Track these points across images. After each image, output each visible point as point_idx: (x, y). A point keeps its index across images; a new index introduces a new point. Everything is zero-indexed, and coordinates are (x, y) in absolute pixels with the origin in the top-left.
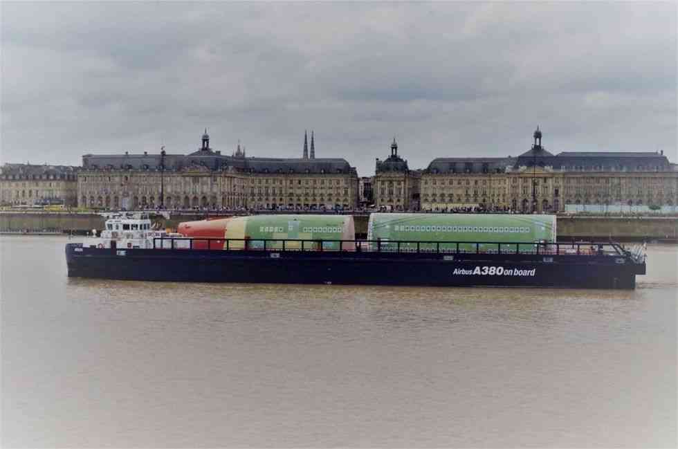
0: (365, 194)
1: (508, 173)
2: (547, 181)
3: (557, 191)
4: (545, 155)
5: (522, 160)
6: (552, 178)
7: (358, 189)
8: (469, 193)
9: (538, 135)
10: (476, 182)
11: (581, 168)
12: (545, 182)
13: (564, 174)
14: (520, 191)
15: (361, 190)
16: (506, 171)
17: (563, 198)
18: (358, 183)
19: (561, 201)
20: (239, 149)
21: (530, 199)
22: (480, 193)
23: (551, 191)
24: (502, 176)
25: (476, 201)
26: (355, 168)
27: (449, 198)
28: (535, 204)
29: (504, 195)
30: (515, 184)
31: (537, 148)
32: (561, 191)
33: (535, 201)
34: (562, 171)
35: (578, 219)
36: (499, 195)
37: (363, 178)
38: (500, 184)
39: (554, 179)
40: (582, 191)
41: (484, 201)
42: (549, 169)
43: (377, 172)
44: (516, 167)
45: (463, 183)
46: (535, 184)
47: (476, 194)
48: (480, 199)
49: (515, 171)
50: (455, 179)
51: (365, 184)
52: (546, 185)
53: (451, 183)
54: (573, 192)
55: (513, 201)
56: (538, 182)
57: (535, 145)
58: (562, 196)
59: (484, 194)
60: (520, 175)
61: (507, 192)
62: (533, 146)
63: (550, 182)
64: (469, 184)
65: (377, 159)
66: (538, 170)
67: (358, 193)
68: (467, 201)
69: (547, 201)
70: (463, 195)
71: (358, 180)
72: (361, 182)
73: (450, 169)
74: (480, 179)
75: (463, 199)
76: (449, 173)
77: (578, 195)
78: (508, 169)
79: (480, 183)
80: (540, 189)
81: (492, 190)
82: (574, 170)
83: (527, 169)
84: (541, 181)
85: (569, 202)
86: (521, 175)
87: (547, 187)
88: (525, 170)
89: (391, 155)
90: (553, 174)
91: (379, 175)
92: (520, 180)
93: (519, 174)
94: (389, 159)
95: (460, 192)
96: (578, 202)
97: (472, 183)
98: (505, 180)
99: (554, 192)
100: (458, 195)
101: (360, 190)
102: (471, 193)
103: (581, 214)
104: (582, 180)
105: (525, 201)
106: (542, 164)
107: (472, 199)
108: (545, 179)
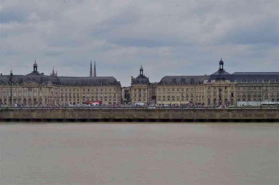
0: (125, 97)
1: (205, 84)
2: (227, 88)
3: (232, 94)
4: (225, 74)
5: (212, 77)
6: (229, 86)
7: (121, 94)
8: (184, 95)
9: (221, 63)
10: (187, 89)
11: (246, 81)
12: (226, 89)
13: (236, 85)
14: (212, 94)
15: (123, 94)
16: (204, 83)
17: (236, 98)
18: (122, 90)
19: (235, 99)
20: (53, 71)
21: (218, 98)
22: (189, 95)
23: (229, 94)
24: (202, 86)
25: (187, 100)
26: (120, 82)
27: (172, 98)
28: (220, 101)
29: (203, 97)
30: (209, 90)
31: (221, 70)
32: (234, 95)
33: (220, 99)
34: (235, 83)
35: (245, 110)
36: (200, 97)
37: (124, 87)
38: (200, 90)
39: (231, 87)
40: (246, 94)
41: (192, 100)
42: (228, 82)
43: (132, 84)
44: (210, 81)
45: (180, 90)
46: (220, 90)
47: (187, 96)
48: (190, 99)
49: (209, 83)
50: (176, 88)
51: (125, 91)
52: (226, 90)
53: (173, 90)
54: (241, 94)
55: (208, 100)
56: (222, 89)
57: (220, 68)
58: (235, 97)
59: (192, 96)
60: (212, 86)
61: (205, 95)
62: (219, 69)
63: (229, 89)
64: (183, 90)
65: (132, 77)
66: (222, 82)
67: (121, 96)
68: (183, 100)
69: (227, 100)
70: (180, 97)
71: (121, 89)
72: (123, 90)
73: (173, 82)
74: (190, 87)
75: (181, 98)
76: (172, 84)
77: (244, 96)
78: (205, 82)
79: (189, 90)
80: (223, 93)
81: (196, 94)
82: (242, 82)
83: (216, 81)
84: (224, 89)
85: (239, 100)
86: (213, 85)
87: (227, 92)
88: (215, 82)
89: (139, 74)
90: (230, 84)
91: (133, 86)
92: (212, 88)
93: (211, 84)
94: (139, 77)
95: (178, 95)
96: (244, 100)
97: (185, 90)
98: (203, 88)
99: (231, 95)
100: (177, 97)
101: (122, 94)
102: (185, 95)
103: (246, 107)
104: (246, 88)
105: (215, 100)
106: (224, 79)
107: (185, 99)
108: (226, 87)
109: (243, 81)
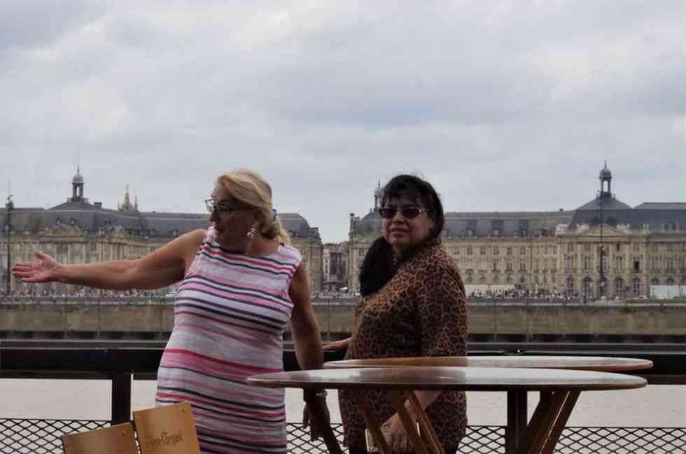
0: (333, 271)
1: (560, 237)
2: (620, 248)
3: (637, 265)
4: (618, 207)
5: (580, 215)
6: (629, 243)
7: (322, 264)
8: (498, 267)
9: (606, 176)
10: (509, 249)
11: (674, 228)
12: (618, 249)
13: (648, 237)
14: (579, 264)
15: (327, 264)
16: (557, 233)
17: (647, 276)
18: (322, 253)
19: (644, 279)
20: (127, 198)
21: (595, 276)
22: (516, 268)
23: (628, 264)
24: (549, 240)
25: (508, 280)
26: (317, 228)
27: (467, 276)
28: (603, 284)
29: (553, 271)
30: (571, 253)
31: (605, 197)
32: (643, 266)
33: (603, 279)
34: (644, 232)
35: (672, 308)
36: (545, 271)
37: (329, 245)
38: (546, 253)
39: (632, 245)
40: (676, 265)
41: (522, 280)
42: (624, 229)
43: (352, 235)
44: (572, 227)
45: (489, 252)
46: (602, 254)
47: (509, 270)
48: (516, 278)
49: (571, 233)
50: (477, 246)
51: (332, 255)
52: (620, 254)
53: (470, 251)
54: (662, 265)
55: (568, 280)
56: (608, 248)
57: (602, 192)
58: (645, 272)
59: (522, 270)
60: (579, 240)
61: (558, 267)
62: (599, 193)
63: (626, 250)
64: (498, 253)
65: (352, 215)
66: (608, 231)
67: (322, 269)
68: (496, 281)
69: (621, 280)
70: (490, 272)
71: (322, 248)
72: (326, 251)
73: (468, 229)
74: (516, 246)
75: (490, 276)
76: (467, 236)
77: (670, 270)
78: (560, 229)
79: (515, 252)
80: (610, 261)
81: (534, 263)
82: (663, 231)
83: (590, 227)
84: (612, 248)
85: (656, 281)
86: (581, 239)
87: (621, 258)
88: (586, 232)
89: (373, 207)
90: (630, 237)
91: (354, 239)
92: (579, 246)
93: (577, 237)
94: (370, 214)
95: (484, 266)
96: (670, 281)
97: (503, 252)
98: (555, 248)
99: (632, 267)
100: (481, 271)
101: (325, 263)
102: (502, 267)
103: (676, 300)
104: (675, 246)
105: (587, 280)
106: (613, 222)
107: (502, 278)
108: (618, 245)
109: (666, 227)
